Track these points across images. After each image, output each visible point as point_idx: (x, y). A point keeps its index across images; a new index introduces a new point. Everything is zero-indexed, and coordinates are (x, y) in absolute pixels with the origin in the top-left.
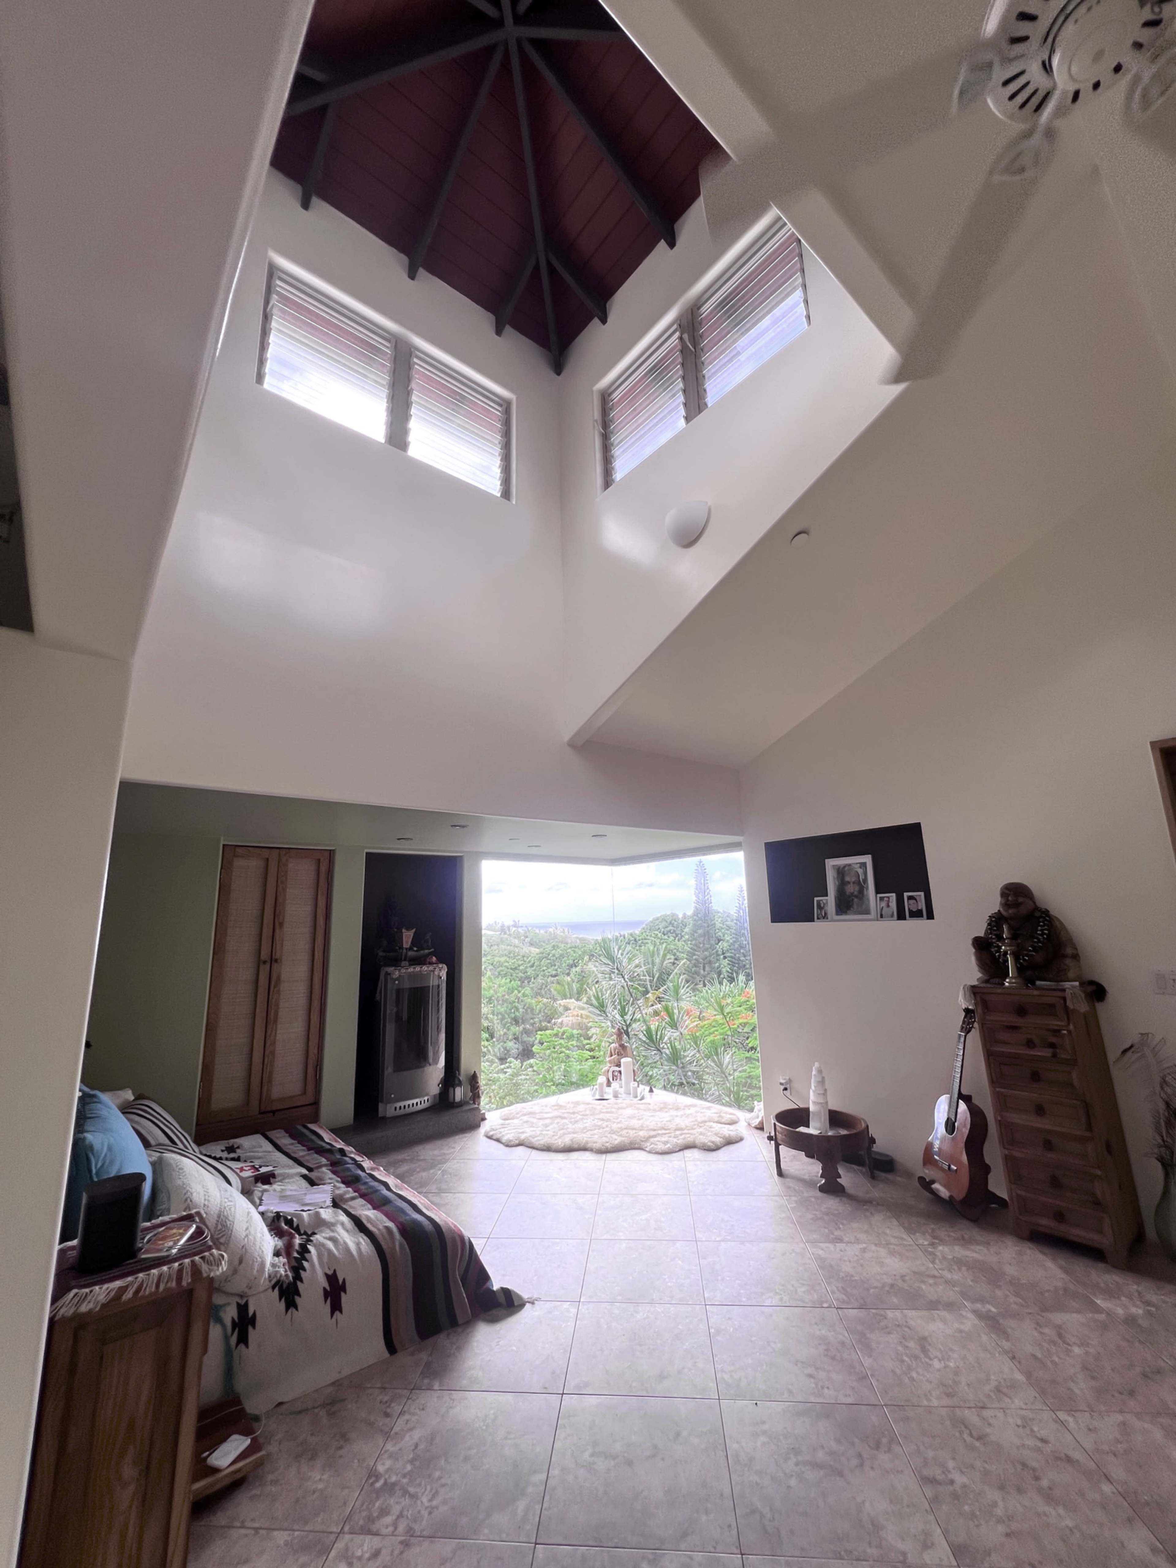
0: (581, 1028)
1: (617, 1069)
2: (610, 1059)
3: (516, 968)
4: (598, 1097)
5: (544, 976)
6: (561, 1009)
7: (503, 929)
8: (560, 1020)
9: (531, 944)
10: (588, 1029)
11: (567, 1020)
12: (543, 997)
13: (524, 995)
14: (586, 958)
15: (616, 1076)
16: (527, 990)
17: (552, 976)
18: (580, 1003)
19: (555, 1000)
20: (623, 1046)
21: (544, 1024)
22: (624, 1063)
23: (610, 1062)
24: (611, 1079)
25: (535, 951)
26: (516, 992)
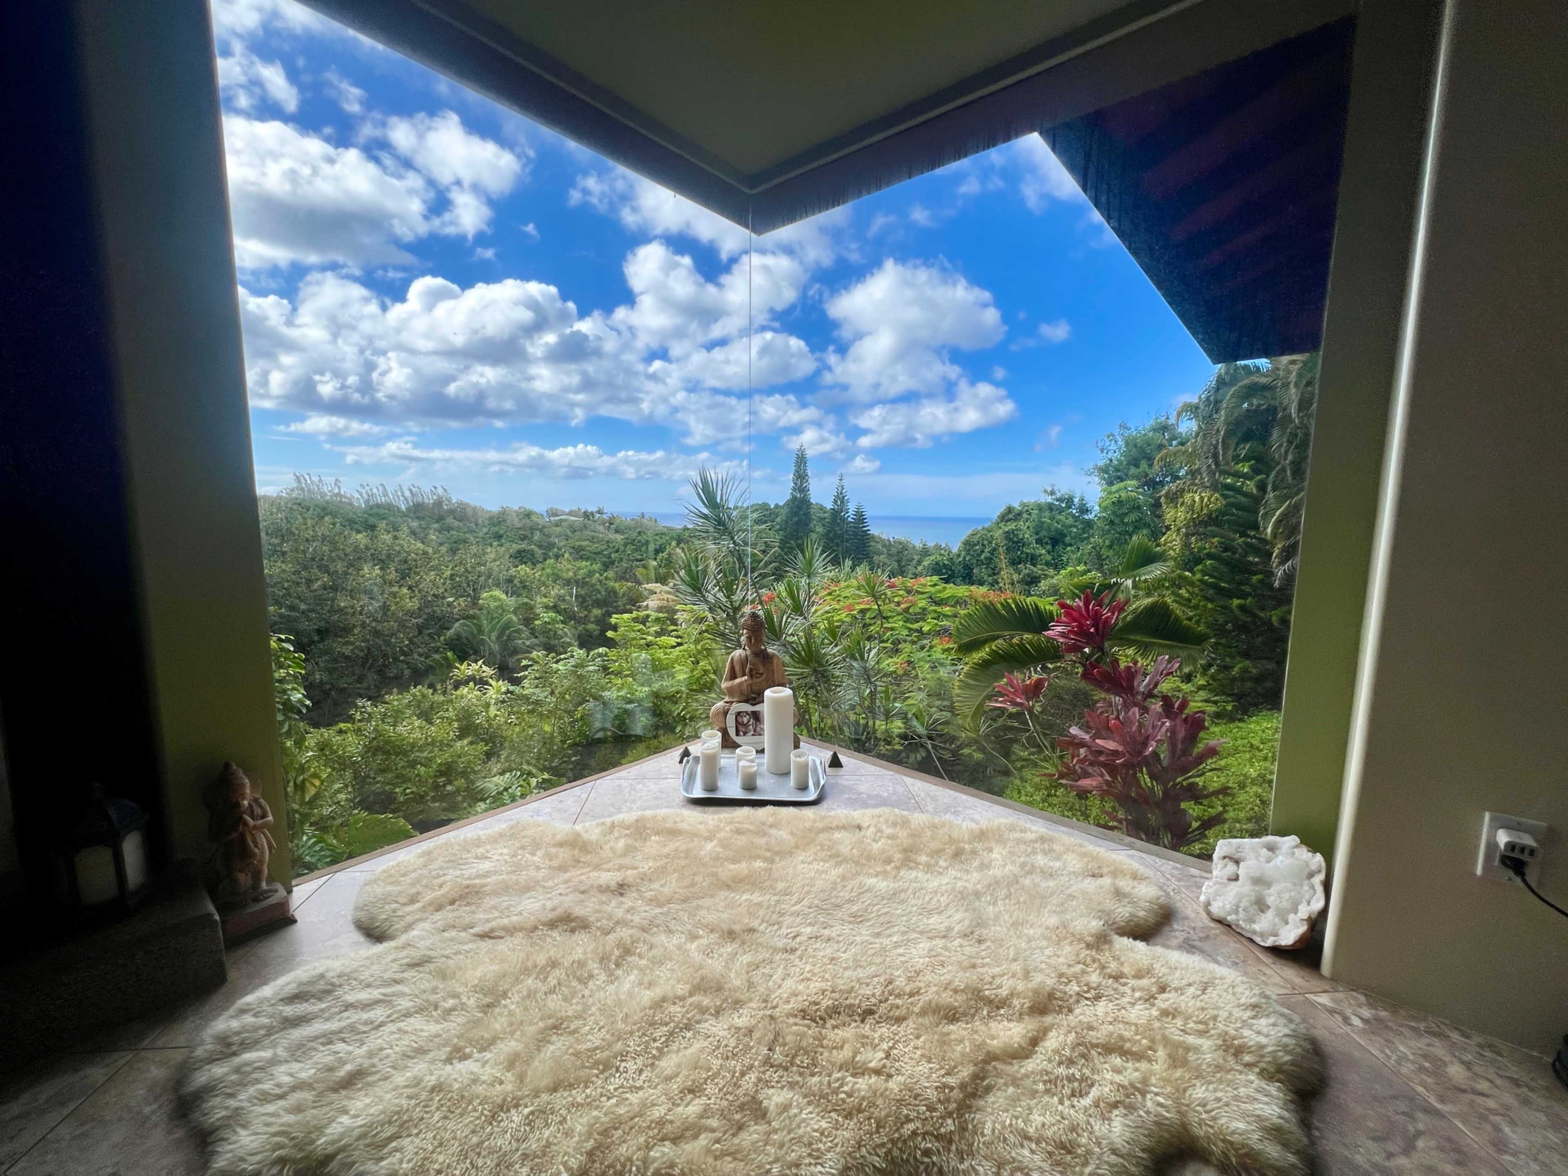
0: (667, 612)
1: (747, 707)
2: (729, 684)
3: (599, 553)
4: (698, 792)
5: (629, 560)
6: (646, 593)
7: (587, 515)
8: (645, 604)
9: (617, 531)
10: (675, 612)
11: (652, 603)
12: (627, 580)
13: (607, 578)
14: (674, 543)
15: (746, 725)
16: (610, 574)
17: (637, 560)
18: (666, 588)
19: (640, 584)
20: (764, 657)
21: (628, 607)
22: (769, 697)
23: (730, 691)
24: (732, 732)
25: (619, 537)
26: (597, 575)
